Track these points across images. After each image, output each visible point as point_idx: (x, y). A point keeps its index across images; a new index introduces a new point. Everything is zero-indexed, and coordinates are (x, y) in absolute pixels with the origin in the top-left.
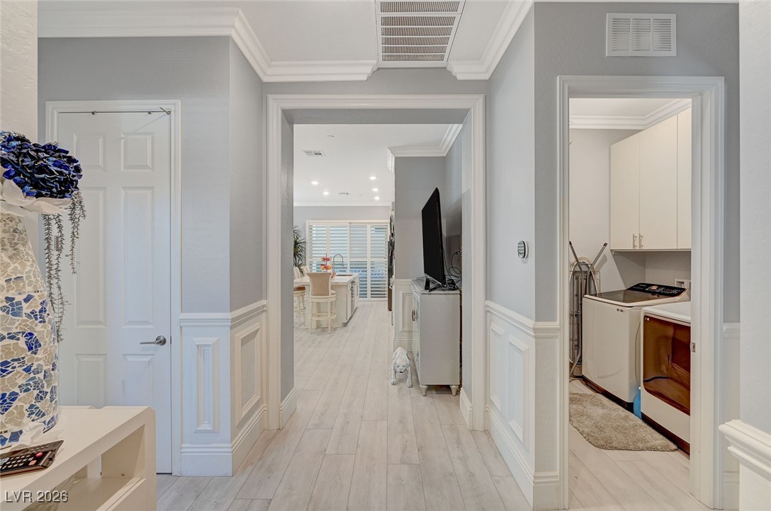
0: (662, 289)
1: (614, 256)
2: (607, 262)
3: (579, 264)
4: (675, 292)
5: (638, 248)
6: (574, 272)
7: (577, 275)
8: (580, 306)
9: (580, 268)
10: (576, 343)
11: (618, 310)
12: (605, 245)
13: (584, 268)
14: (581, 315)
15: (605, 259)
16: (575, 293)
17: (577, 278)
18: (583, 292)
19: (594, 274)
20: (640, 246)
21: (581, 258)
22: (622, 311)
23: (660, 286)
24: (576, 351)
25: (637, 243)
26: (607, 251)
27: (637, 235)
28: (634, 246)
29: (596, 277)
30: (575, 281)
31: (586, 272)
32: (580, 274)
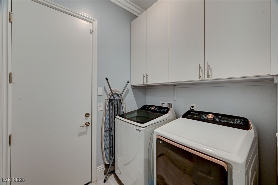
0: (157, 108)
1: (132, 89)
2: (129, 93)
3: (113, 94)
4: (164, 110)
5: (145, 83)
6: (110, 100)
7: (112, 101)
8: (113, 123)
9: (114, 97)
10: (111, 149)
11: (137, 130)
12: (128, 82)
13: (116, 97)
14: (114, 129)
15: (128, 91)
16: (111, 114)
17: (112, 104)
18: (116, 113)
19: (122, 100)
20: (147, 82)
21: (114, 90)
22: (139, 130)
23: (156, 107)
24: (111, 155)
25: (145, 81)
26: (129, 86)
27: (145, 75)
28: (144, 82)
29: (123, 102)
30: (111, 106)
31: (117, 100)
32: (114, 101)
